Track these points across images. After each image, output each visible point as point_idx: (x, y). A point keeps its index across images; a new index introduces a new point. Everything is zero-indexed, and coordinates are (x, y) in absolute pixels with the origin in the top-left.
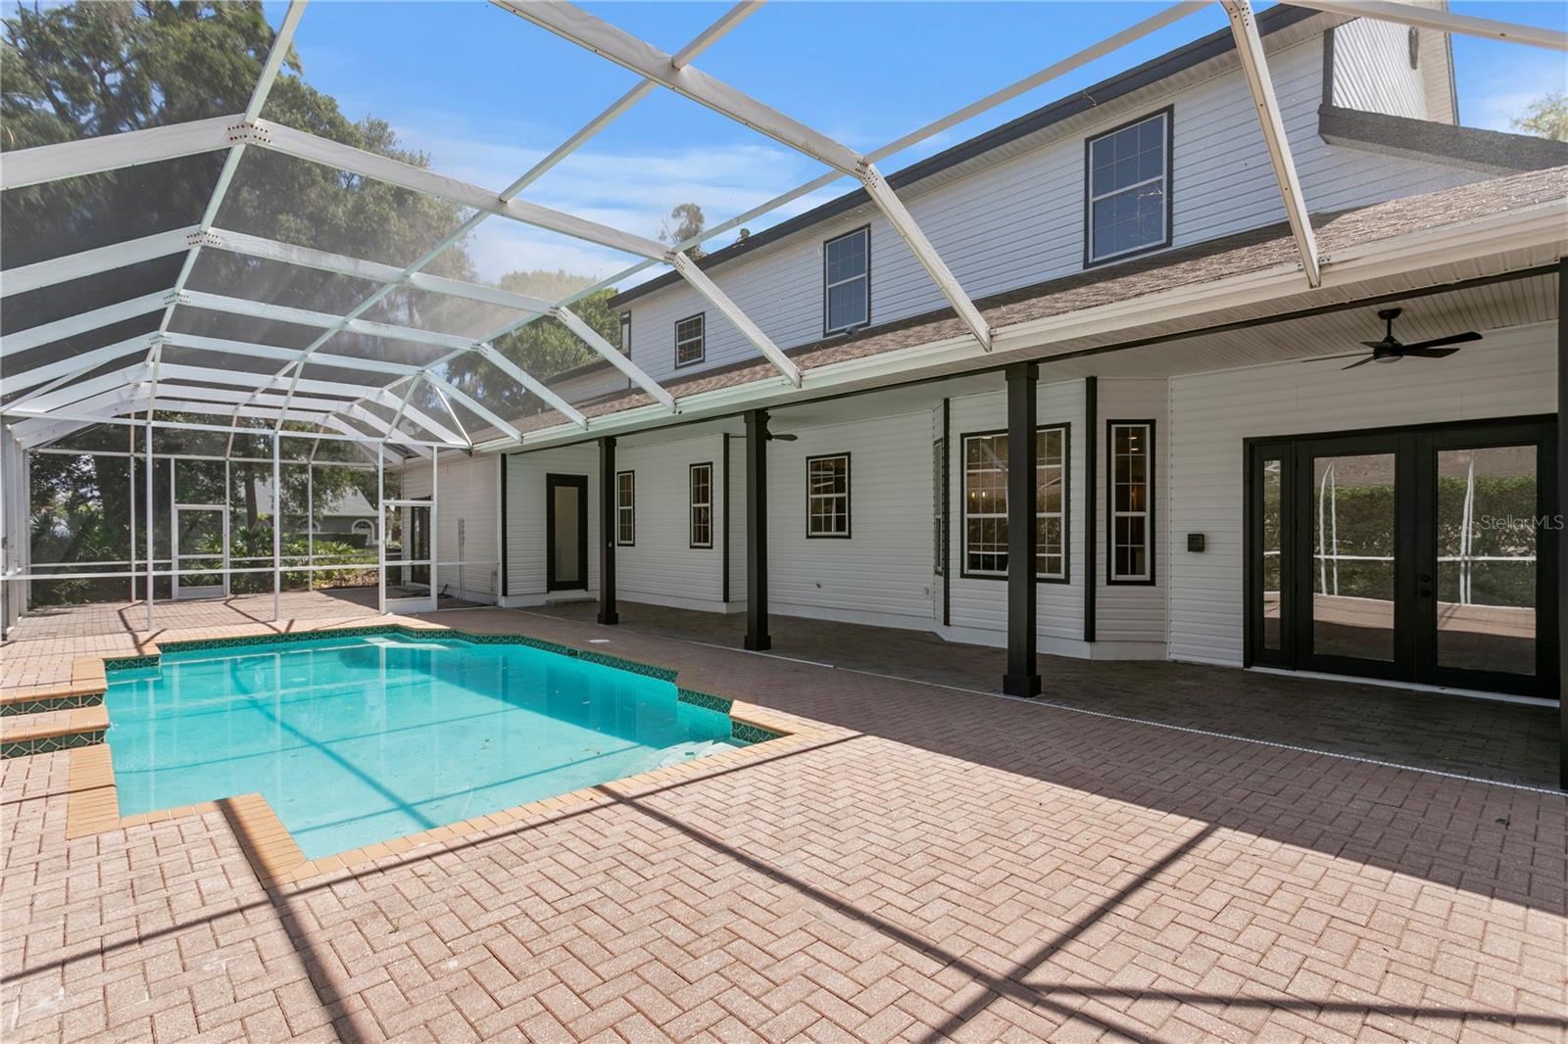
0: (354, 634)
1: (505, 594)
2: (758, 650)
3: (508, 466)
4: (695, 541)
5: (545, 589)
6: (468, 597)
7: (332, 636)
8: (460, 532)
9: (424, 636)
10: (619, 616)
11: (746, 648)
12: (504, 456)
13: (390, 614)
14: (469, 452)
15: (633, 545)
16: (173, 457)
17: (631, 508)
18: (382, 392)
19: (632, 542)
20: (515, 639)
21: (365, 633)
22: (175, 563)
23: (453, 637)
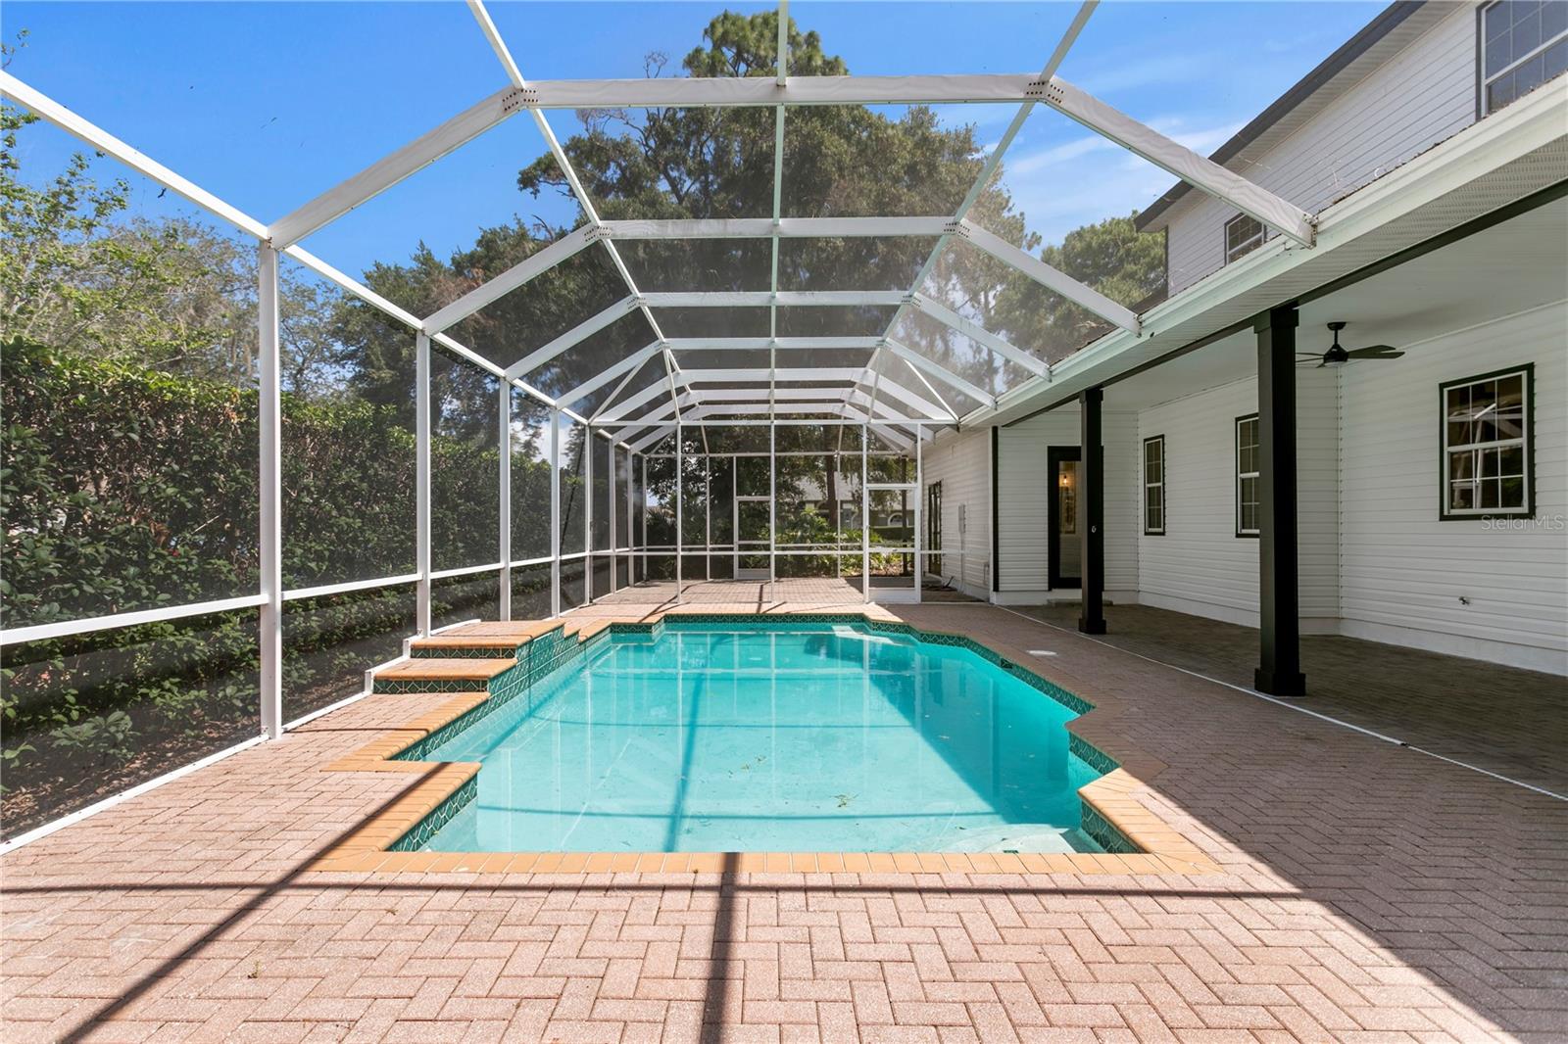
0: (823, 621)
1: (996, 588)
2: (1275, 693)
3: (1000, 440)
4: (1243, 527)
5: (1045, 586)
6: (969, 592)
7: (804, 620)
8: (960, 519)
9: (879, 628)
10: (1108, 625)
11: (1258, 688)
12: (995, 430)
13: (873, 603)
14: (956, 427)
15: (1163, 534)
16: (735, 455)
17: (1161, 484)
18: (866, 372)
19: (1161, 530)
20: (960, 641)
21: (833, 620)
22: (735, 546)
23: (906, 631)
